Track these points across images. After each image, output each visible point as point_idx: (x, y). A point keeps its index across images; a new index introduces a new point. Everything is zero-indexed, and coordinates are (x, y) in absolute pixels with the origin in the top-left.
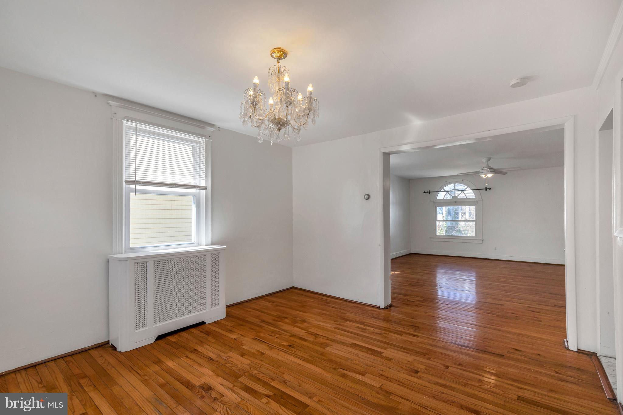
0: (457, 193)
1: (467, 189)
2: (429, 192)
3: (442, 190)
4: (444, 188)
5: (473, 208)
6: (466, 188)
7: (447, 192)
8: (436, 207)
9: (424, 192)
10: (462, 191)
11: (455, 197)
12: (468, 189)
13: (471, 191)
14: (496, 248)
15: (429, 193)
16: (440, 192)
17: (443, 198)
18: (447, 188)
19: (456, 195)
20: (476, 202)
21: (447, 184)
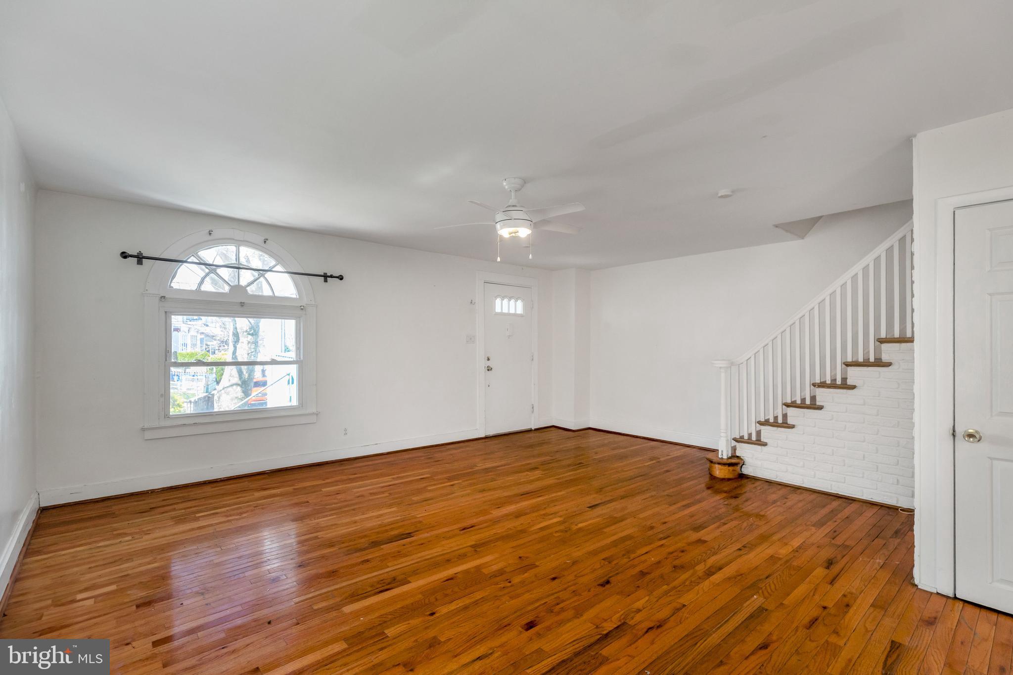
0: (246, 277)
1: (273, 270)
2: (140, 258)
3: (192, 259)
4: (199, 253)
5: (290, 325)
6: (274, 266)
7: (212, 268)
8: (167, 314)
9: (124, 255)
10: (262, 272)
11: (237, 289)
12: (279, 268)
13: (286, 275)
14: (346, 430)
15: (140, 262)
16: (186, 262)
17: (194, 288)
18: (209, 255)
19: (243, 283)
20: (302, 308)
21: (211, 240)
